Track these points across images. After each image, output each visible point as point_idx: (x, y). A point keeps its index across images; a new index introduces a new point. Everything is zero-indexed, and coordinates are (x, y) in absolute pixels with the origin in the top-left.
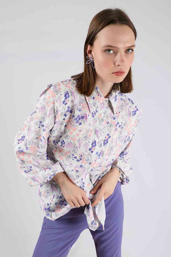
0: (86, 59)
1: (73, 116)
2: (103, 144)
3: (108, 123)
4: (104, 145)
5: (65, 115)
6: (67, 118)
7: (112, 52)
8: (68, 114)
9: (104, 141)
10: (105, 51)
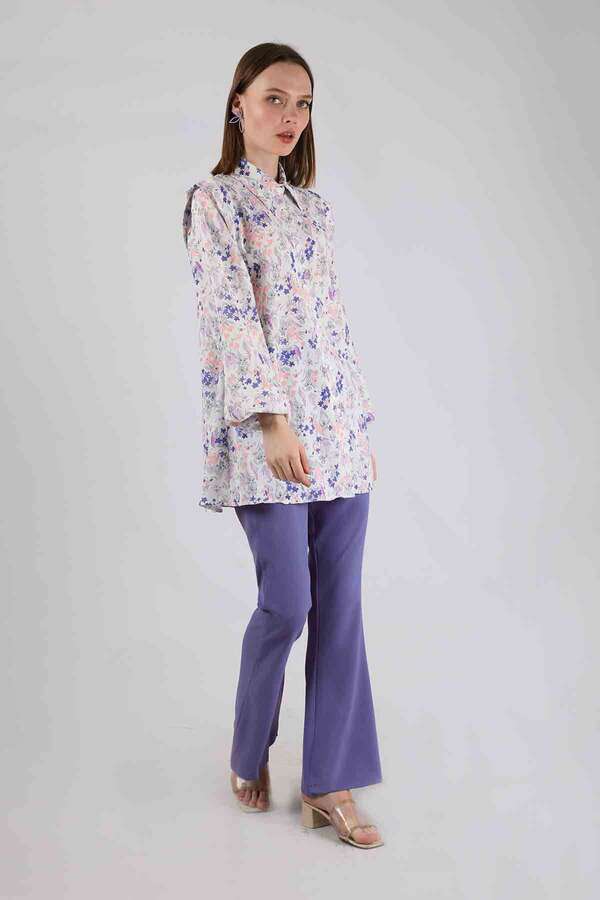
0: (230, 115)
1: (248, 218)
2: (305, 258)
3: (299, 223)
4: (308, 259)
5: (237, 221)
6: (241, 226)
7: (277, 101)
8: (240, 220)
9: (306, 252)
10: (268, 99)
